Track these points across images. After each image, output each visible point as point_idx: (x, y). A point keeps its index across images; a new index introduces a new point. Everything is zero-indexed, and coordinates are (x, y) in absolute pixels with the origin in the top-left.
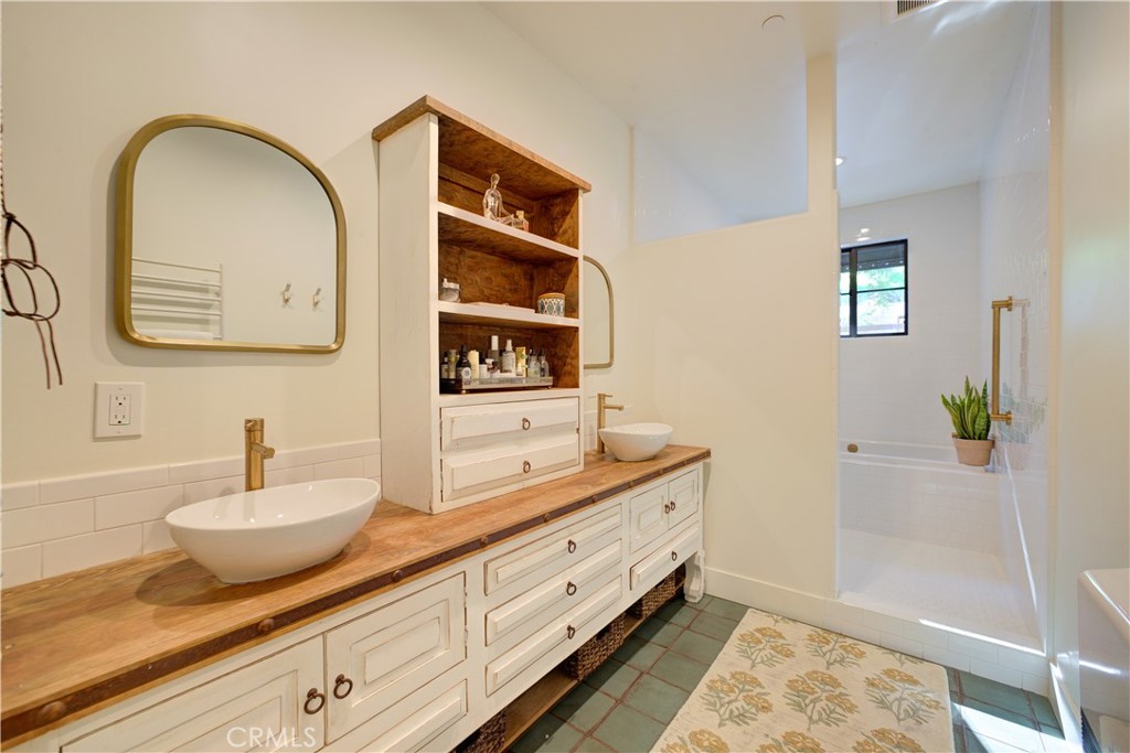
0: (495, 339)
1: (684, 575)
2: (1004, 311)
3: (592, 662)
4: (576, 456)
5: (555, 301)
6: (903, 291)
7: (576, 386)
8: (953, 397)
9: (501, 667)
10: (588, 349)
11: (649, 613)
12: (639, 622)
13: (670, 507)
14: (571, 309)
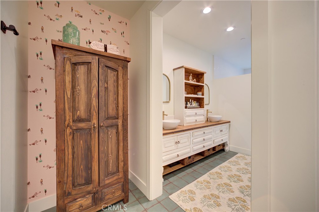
0: (191, 100)
1: (225, 146)
3: (207, 154)
4: (203, 120)
5: (200, 93)
7: (204, 108)
9: (195, 148)
10: (206, 101)
11: (217, 151)
12: (215, 152)
13: (221, 131)
14: (203, 95)
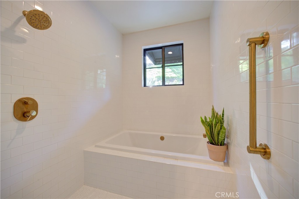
2: (259, 48)
6: (182, 66)
8: (205, 118)
